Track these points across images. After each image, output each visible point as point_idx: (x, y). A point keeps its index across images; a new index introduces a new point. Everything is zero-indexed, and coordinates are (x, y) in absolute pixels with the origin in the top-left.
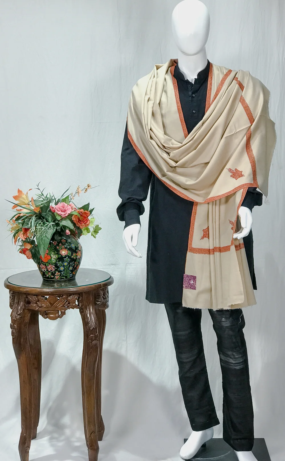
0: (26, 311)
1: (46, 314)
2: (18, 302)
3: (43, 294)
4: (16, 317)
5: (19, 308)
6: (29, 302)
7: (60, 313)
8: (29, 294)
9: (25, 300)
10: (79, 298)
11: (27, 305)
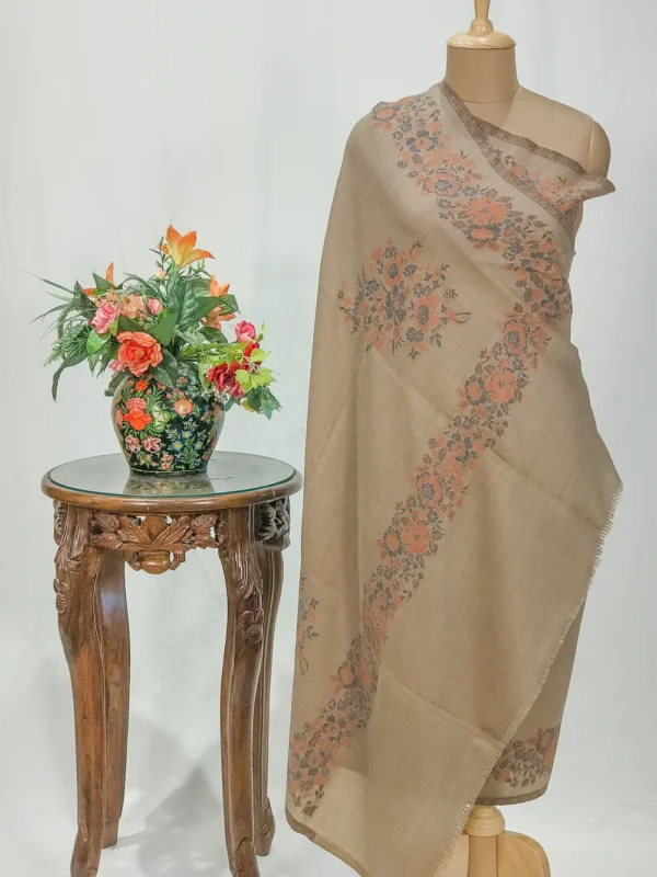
0: (91, 550)
1: (140, 559)
2: (74, 529)
3: (132, 513)
4: (66, 563)
5: (76, 542)
6: (98, 530)
7: (172, 558)
8: (99, 511)
9: (90, 524)
10: (218, 522)
11: (95, 537)
